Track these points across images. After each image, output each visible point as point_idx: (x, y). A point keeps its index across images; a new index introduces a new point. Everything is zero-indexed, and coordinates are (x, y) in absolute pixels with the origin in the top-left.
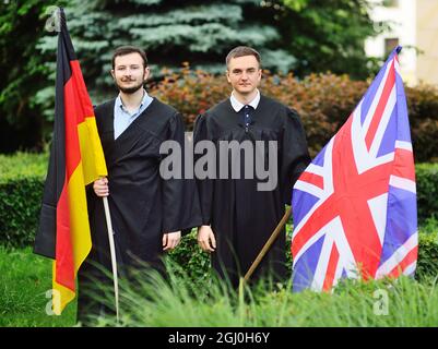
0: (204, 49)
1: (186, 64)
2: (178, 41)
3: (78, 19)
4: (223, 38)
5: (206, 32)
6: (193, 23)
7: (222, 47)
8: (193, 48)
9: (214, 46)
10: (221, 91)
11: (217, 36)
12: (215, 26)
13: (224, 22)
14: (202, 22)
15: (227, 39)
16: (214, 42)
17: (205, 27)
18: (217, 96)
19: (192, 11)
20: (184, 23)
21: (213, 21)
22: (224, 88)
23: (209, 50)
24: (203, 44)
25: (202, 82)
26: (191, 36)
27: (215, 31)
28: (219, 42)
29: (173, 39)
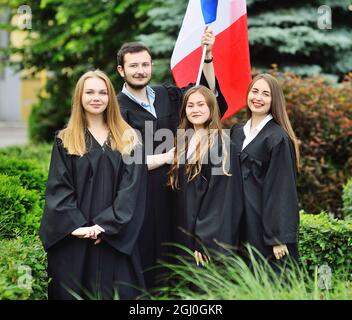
0: (293, 51)
1: (275, 65)
2: (268, 43)
3: (173, 18)
4: (311, 40)
5: (295, 34)
6: (282, 26)
7: (310, 49)
8: (282, 49)
9: (302, 49)
10: (308, 93)
11: (305, 39)
12: (304, 29)
13: (313, 25)
14: (291, 25)
15: (315, 42)
16: (303, 45)
17: (294, 29)
18: (303, 98)
19: (282, 14)
20: (274, 25)
21: (302, 24)
22: (311, 89)
23: (297, 52)
24: (292, 45)
25: (289, 84)
26: (280, 38)
27: (304, 34)
28: (308, 44)
29: (263, 40)
